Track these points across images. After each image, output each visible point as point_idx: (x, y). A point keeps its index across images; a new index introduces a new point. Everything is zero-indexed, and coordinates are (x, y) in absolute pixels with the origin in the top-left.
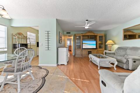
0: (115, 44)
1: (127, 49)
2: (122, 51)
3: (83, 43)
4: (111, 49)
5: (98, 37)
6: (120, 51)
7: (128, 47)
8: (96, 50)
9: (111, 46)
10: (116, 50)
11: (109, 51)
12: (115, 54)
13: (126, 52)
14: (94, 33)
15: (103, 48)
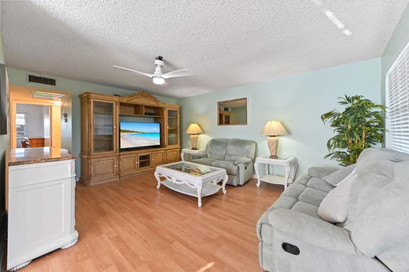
0: (204, 132)
1: (227, 144)
2: (218, 147)
3: (120, 131)
4: (196, 145)
5: (165, 112)
6: (216, 149)
7: (228, 140)
8: (162, 150)
9: (197, 138)
10: (207, 147)
11: (193, 149)
12: (206, 156)
13: (227, 151)
14: (155, 100)
15: (177, 144)
